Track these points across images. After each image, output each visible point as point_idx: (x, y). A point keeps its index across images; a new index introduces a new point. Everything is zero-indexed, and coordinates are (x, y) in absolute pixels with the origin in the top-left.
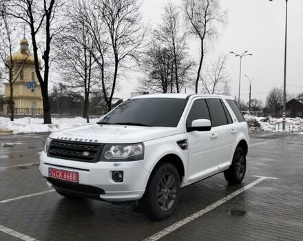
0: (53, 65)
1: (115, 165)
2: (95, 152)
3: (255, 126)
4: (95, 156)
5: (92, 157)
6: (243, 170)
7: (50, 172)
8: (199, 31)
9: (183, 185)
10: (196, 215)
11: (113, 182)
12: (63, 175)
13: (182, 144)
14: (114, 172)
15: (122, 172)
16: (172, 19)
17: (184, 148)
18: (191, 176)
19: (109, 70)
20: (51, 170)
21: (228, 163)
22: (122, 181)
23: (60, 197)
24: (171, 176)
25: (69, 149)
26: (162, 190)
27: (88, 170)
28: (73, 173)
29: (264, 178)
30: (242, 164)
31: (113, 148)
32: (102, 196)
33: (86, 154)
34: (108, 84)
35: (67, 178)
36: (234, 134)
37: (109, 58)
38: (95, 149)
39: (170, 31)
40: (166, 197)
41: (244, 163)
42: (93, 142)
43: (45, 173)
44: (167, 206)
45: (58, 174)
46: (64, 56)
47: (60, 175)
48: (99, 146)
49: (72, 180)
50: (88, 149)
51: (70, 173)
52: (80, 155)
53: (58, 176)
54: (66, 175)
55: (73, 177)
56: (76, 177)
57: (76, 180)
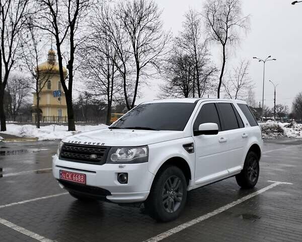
0: (76, 74)
1: (120, 167)
2: (102, 155)
3: (278, 132)
4: (102, 158)
5: (99, 159)
6: (256, 175)
7: (61, 174)
8: (221, 38)
9: (190, 189)
10: (202, 218)
11: (118, 184)
12: (72, 176)
13: (189, 147)
14: (119, 174)
15: (126, 174)
16: (193, 26)
17: (190, 151)
18: (198, 179)
19: (131, 78)
20: (62, 173)
21: (240, 168)
22: (127, 183)
23: (74, 199)
24: (177, 179)
25: (78, 152)
26: (168, 192)
27: (95, 172)
28: (81, 175)
29: (278, 183)
30: (254, 169)
31: (119, 151)
32: (108, 198)
33: (93, 156)
35: (76, 180)
36: (245, 138)
37: (131, 66)
38: (102, 152)
39: (191, 38)
40: (172, 200)
41: (257, 167)
42: (100, 145)
43: (57, 175)
44: (172, 208)
45: (68, 176)
46: (88, 65)
47: (70, 176)
48: (106, 149)
49: (81, 181)
50: (96, 152)
51: (78, 174)
52: (88, 158)
53: (68, 178)
54: (75, 176)
55: (81, 178)
56: (84, 178)
57: (84, 182)
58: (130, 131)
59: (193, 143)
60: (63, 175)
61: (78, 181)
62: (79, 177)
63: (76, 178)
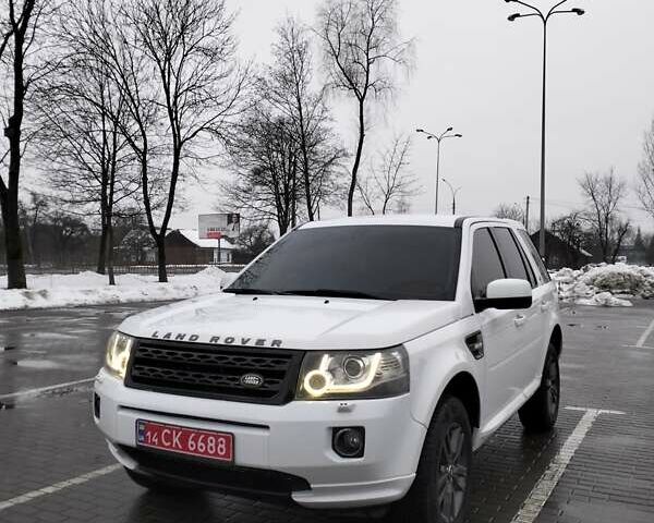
1: (342, 410)
2: (281, 374)
5: (272, 388)
6: (556, 397)
7: (140, 433)
8: (355, 83)
11: (337, 460)
12: (184, 439)
14: (335, 430)
15: (360, 431)
16: (296, 54)
18: (486, 426)
20: (143, 428)
22: (361, 455)
25: (195, 367)
27: (266, 427)
28: (217, 435)
32: (299, 497)
33: (252, 380)
34: (158, 197)
35: (199, 449)
36: (545, 311)
37: (159, 136)
38: (278, 367)
39: (291, 80)
41: (557, 378)
42: (267, 345)
45: (169, 438)
47: (176, 440)
48: (289, 357)
49: (216, 454)
50: (257, 366)
51: (207, 434)
52: (232, 384)
53: (169, 444)
54: (195, 440)
55: (217, 446)
56: (227, 446)
57: (227, 455)
58: (318, 301)
59: (479, 333)
60: (149, 434)
61: (206, 452)
62: (211, 441)
63: (200, 444)
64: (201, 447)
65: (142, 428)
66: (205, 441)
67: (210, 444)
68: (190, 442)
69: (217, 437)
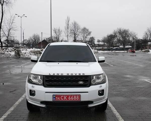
2: (87, 81)
4: (88, 83)
5: (86, 84)
11: (99, 97)
14: (99, 91)
15: (103, 90)
22: (103, 95)
27: (88, 92)
28: (76, 95)
33: (81, 83)
38: (86, 79)
42: (82, 75)
47: (65, 98)
49: (76, 99)
50: (82, 79)
51: (74, 95)
52: (76, 84)
53: (63, 99)
54: (71, 97)
55: (76, 98)
56: (79, 98)
57: (79, 99)
60: (57, 98)
61: (74, 99)
62: (75, 97)
63: (72, 98)
64: (72, 99)
65: (54, 96)
66: (73, 97)
67: (75, 98)
68: (69, 98)
69: (76, 96)
